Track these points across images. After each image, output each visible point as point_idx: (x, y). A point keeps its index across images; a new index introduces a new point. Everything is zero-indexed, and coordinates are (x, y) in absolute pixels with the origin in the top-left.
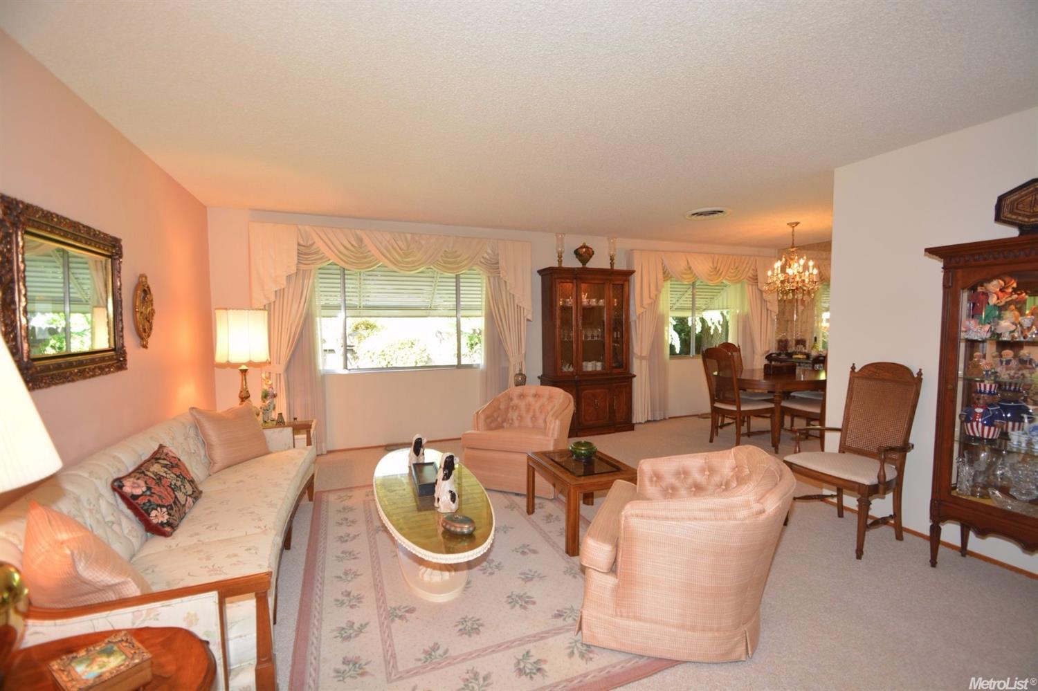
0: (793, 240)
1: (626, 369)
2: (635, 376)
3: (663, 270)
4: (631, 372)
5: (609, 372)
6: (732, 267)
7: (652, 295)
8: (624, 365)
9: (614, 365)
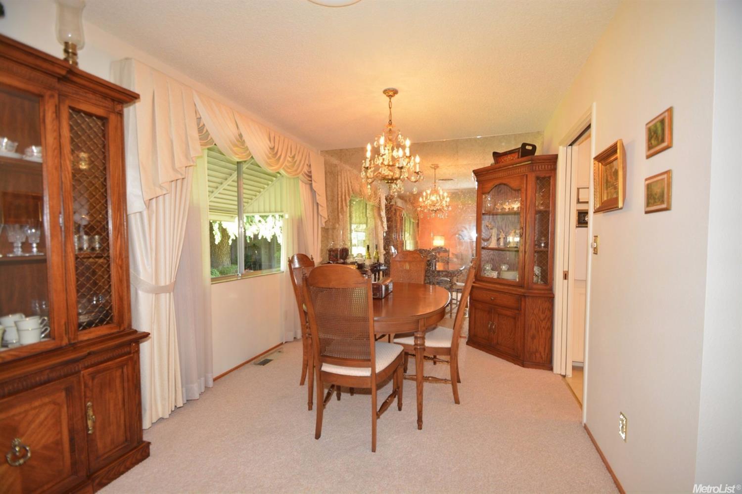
0: (391, 114)
1: (120, 323)
2: (146, 336)
3: (198, 124)
4: (134, 327)
5: (65, 341)
6: (289, 154)
7: (177, 165)
8: (115, 313)
9: (84, 319)
